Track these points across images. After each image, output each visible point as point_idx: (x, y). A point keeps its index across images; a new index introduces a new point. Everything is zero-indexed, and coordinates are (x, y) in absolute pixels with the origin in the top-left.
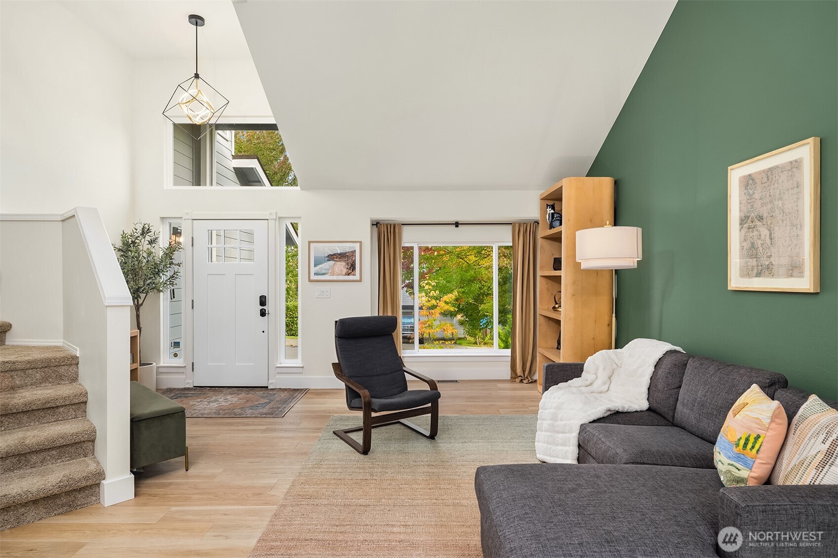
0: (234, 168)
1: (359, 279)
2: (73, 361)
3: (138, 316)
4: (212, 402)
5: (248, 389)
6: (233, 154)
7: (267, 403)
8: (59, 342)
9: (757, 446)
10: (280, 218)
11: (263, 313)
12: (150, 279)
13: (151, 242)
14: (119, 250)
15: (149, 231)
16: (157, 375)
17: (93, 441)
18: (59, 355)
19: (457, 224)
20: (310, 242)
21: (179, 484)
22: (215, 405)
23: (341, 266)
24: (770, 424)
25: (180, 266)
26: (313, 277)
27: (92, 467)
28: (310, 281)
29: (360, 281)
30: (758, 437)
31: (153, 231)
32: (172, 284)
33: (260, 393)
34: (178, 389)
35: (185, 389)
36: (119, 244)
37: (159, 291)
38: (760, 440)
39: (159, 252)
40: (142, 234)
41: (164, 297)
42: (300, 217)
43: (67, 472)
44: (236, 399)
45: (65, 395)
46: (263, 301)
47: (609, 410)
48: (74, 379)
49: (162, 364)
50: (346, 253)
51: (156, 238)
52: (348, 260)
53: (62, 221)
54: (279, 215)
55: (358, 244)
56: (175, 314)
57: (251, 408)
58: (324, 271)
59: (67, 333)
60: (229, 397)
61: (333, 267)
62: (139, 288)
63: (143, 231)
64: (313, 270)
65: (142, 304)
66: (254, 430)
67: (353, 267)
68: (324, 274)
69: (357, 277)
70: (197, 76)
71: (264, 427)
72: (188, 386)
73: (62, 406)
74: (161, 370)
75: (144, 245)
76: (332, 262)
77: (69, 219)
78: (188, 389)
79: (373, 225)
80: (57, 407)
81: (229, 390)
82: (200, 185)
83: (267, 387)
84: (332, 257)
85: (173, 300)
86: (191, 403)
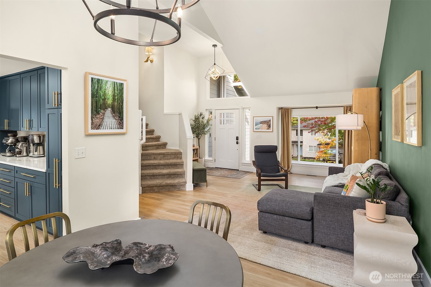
0: (234, 86)
1: (272, 131)
2: (180, 153)
3: (199, 142)
4: (219, 172)
5: (232, 170)
6: (233, 81)
7: (236, 175)
8: (178, 148)
9: (347, 189)
10: (243, 108)
11: (237, 143)
12: (202, 130)
13: (203, 118)
14: (194, 121)
15: (202, 114)
16: (204, 162)
17: (185, 174)
18: (178, 151)
19: (317, 108)
20: (253, 117)
21: (204, 189)
22: (220, 173)
23: (265, 126)
24: (350, 181)
25: (211, 125)
26: (255, 130)
27: (184, 180)
28: (254, 131)
29: (272, 132)
30: (348, 185)
31: (203, 114)
32: (209, 132)
33: (235, 171)
34: (210, 168)
35: (212, 168)
36: (194, 119)
37: (205, 134)
38: (348, 186)
39: (205, 122)
40: (200, 116)
41: (207, 136)
42: (250, 108)
43: (179, 180)
44: (227, 172)
45: (179, 162)
46: (237, 138)
47: (341, 183)
48: (181, 158)
49: (206, 159)
50: (267, 121)
51: (204, 117)
52: (268, 124)
53: (179, 114)
54: (243, 107)
55: (272, 117)
56: (210, 142)
57: (230, 175)
58: (259, 128)
59: (180, 146)
60: (225, 172)
61: (262, 126)
62: (199, 133)
63: (200, 115)
64: (255, 127)
65: (200, 138)
66: (229, 181)
67: (269, 126)
68: (259, 129)
69: (271, 130)
70: (215, 64)
71: (232, 181)
72: (213, 167)
73: (178, 165)
74: (206, 161)
75: (201, 119)
76: (262, 124)
77: (180, 114)
78: (213, 168)
79: (279, 109)
80: (177, 165)
81: (226, 169)
82: (220, 97)
83: (238, 170)
84: (261, 123)
85: (211, 137)
86: (213, 172)
